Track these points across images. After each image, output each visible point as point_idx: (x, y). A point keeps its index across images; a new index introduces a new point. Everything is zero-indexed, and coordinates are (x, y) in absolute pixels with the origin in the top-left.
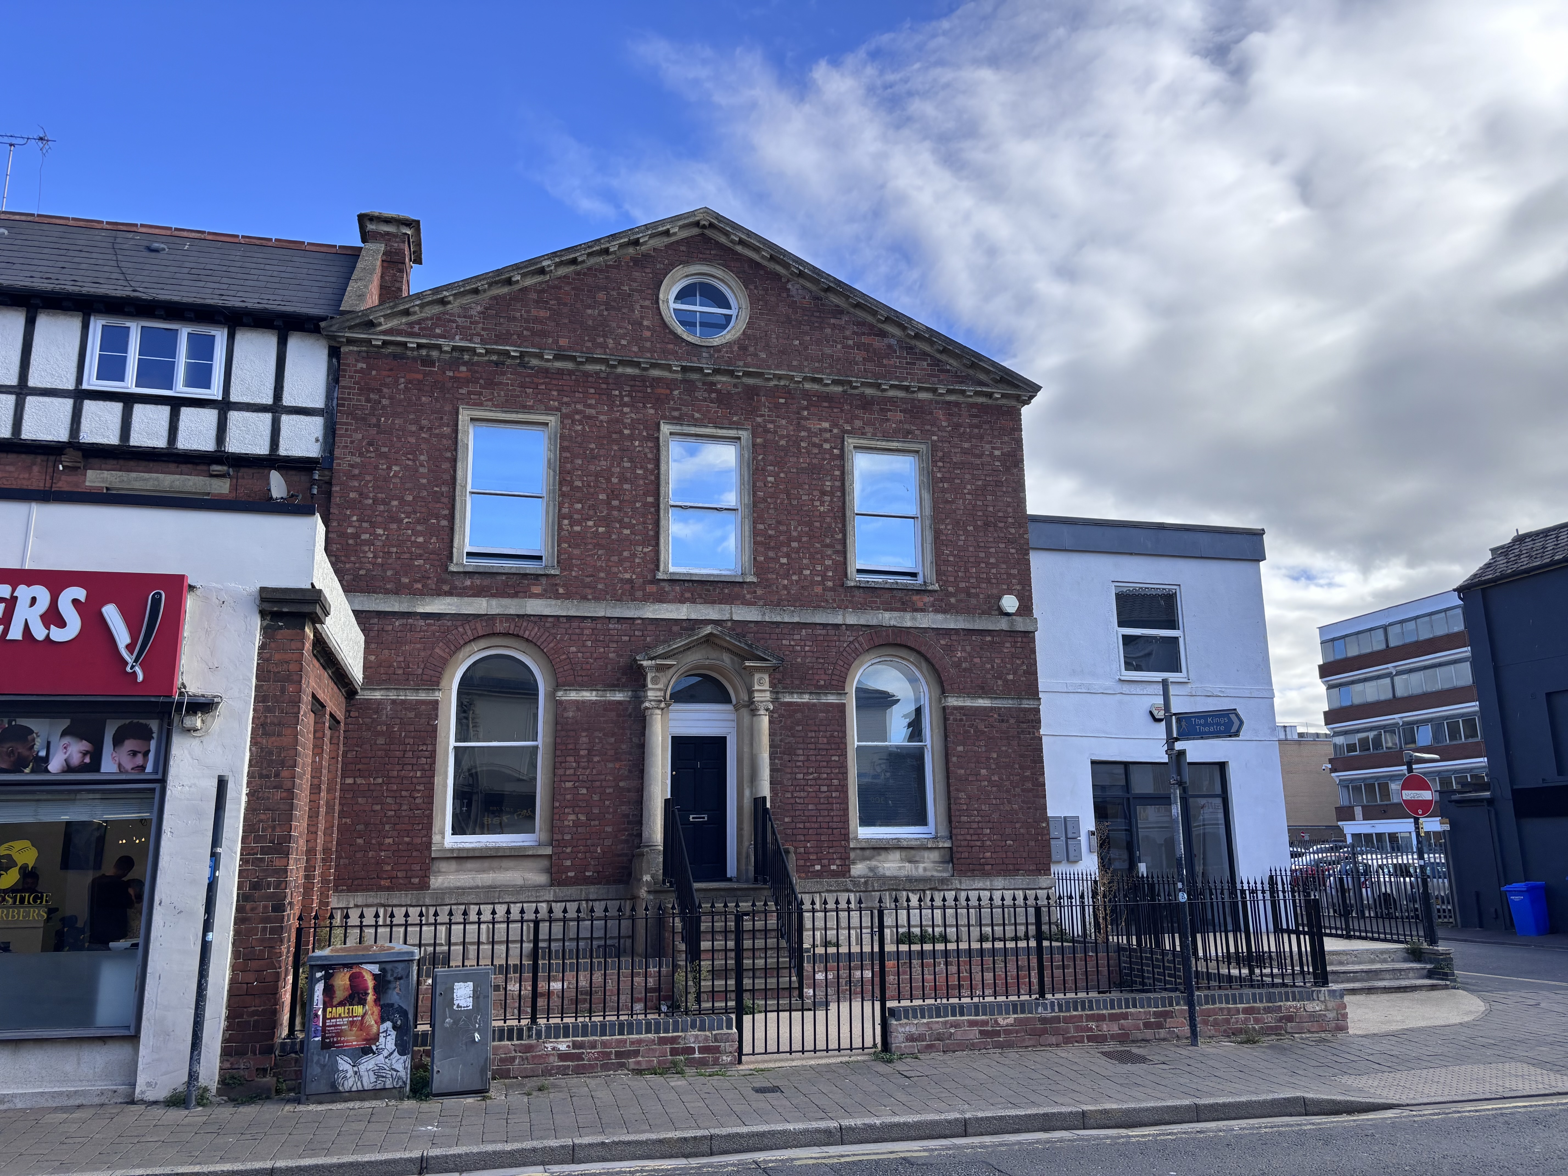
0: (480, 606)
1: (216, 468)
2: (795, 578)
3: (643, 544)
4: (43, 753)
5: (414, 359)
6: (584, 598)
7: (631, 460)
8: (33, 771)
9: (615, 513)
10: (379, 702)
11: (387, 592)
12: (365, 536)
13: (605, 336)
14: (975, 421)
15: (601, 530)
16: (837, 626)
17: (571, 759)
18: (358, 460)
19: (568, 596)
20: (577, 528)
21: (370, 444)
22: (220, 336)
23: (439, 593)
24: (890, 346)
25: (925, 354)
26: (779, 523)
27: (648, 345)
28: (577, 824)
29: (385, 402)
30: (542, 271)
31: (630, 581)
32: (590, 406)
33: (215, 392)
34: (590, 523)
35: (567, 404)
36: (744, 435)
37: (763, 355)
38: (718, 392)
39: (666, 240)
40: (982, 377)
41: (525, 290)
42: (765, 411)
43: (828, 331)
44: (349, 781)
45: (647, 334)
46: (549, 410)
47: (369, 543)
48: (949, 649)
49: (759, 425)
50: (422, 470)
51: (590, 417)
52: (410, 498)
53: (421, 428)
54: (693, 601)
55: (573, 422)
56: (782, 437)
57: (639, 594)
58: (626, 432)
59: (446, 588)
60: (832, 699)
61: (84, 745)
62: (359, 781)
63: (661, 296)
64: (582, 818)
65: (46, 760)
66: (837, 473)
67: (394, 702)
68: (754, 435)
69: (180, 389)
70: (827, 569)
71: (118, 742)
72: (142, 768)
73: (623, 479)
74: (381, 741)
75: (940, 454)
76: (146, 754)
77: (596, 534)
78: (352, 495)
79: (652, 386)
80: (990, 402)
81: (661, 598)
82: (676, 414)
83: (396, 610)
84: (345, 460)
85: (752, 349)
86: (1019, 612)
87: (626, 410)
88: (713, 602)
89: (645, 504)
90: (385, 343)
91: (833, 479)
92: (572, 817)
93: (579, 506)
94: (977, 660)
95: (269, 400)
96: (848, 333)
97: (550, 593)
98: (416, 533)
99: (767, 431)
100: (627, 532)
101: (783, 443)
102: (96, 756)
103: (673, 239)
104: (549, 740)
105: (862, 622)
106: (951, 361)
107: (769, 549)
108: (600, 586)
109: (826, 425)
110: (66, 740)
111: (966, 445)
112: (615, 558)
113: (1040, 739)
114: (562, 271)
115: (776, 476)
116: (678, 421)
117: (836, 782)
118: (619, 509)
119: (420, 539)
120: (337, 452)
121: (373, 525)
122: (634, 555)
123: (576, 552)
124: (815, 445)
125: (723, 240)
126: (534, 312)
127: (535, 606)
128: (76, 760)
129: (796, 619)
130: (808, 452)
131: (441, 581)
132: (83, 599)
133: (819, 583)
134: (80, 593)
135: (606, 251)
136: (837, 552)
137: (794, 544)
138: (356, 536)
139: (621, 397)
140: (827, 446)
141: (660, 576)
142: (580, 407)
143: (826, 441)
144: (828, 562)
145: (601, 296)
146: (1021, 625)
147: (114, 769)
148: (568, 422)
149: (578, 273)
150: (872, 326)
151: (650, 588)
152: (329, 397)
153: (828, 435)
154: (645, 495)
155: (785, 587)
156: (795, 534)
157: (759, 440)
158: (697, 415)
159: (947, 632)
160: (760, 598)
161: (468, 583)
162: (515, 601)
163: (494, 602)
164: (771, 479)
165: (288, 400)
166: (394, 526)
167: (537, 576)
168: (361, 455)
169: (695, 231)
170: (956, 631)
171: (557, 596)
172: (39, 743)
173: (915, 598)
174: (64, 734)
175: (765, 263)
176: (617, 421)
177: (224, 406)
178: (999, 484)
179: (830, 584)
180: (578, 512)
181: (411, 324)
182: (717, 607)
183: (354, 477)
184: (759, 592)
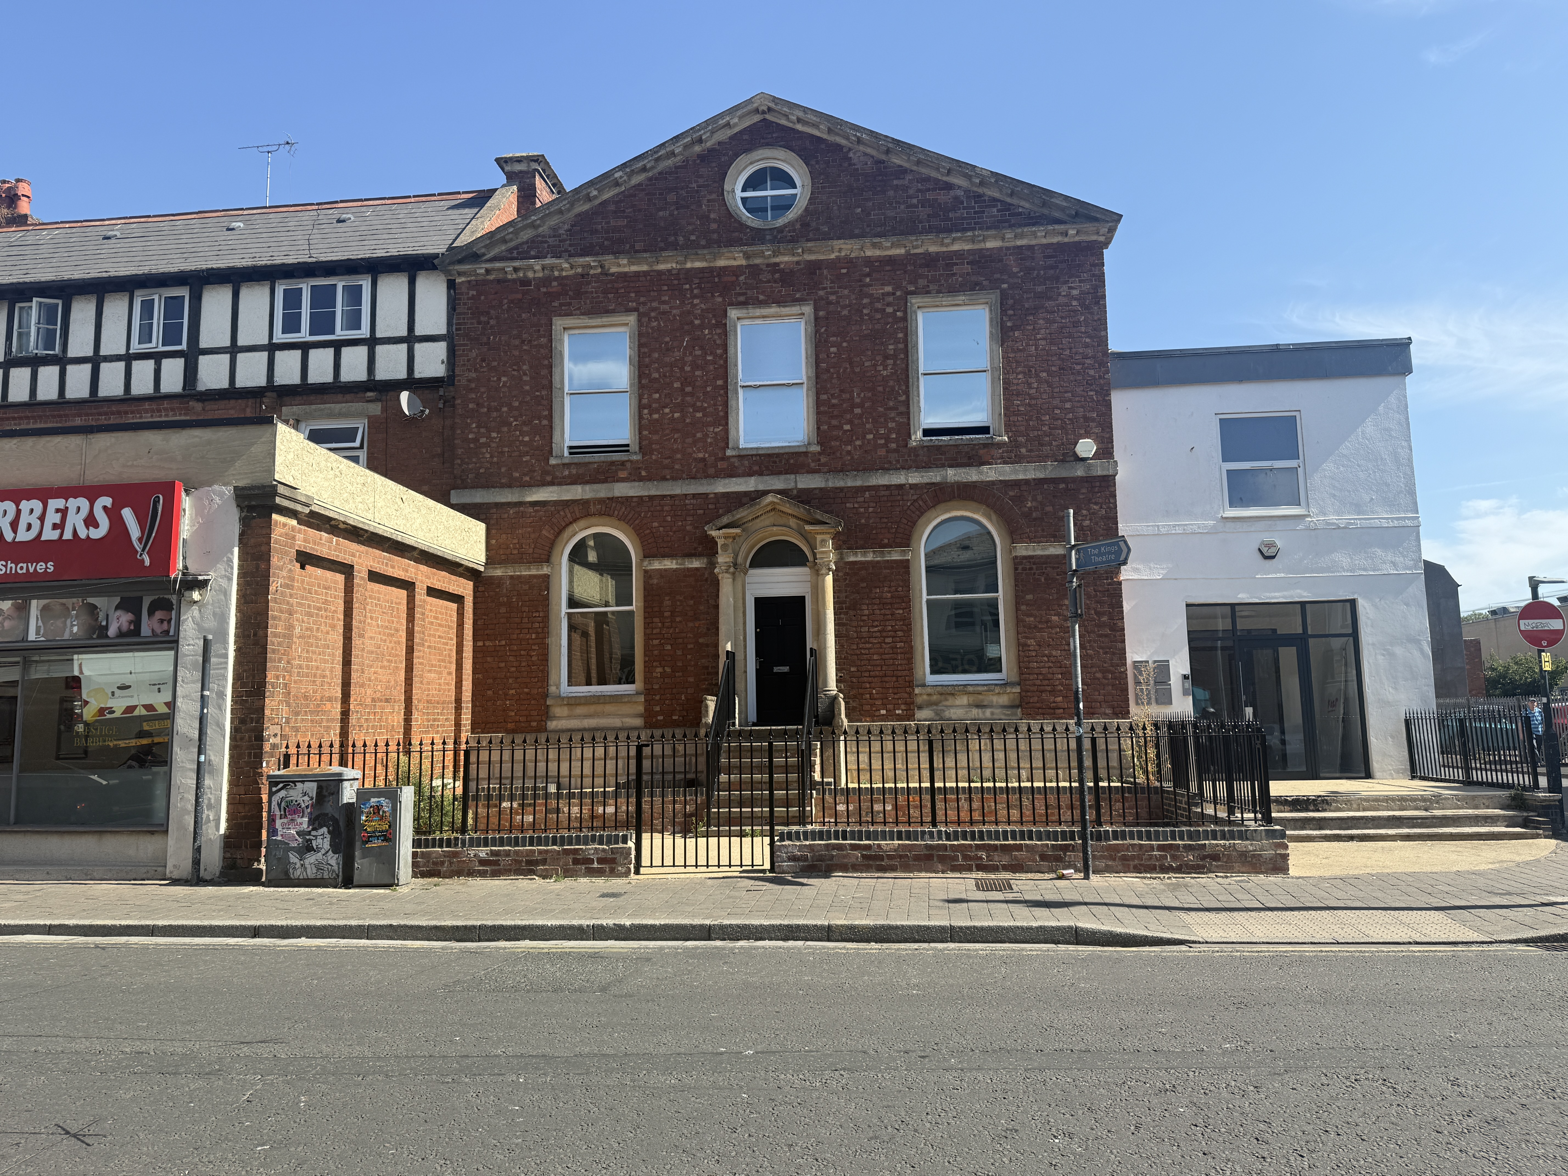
0: (576, 492)
1: (369, 394)
2: (858, 443)
3: (715, 424)
4: (104, 623)
5: (514, 281)
6: (664, 479)
7: (702, 348)
8: (99, 637)
9: (688, 399)
10: (500, 578)
11: (503, 486)
12: (483, 440)
13: (676, 234)
14: (1050, 262)
15: (677, 415)
16: (900, 487)
17: (656, 620)
18: (473, 375)
19: (649, 479)
20: (656, 416)
21: (483, 360)
22: (366, 283)
23: (544, 484)
24: (956, 198)
25: (995, 200)
26: (842, 391)
27: (715, 236)
28: (663, 675)
29: (492, 322)
30: (617, 184)
31: (703, 460)
32: (664, 302)
33: (364, 332)
34: (667, 410)
35: (644, 304)
36: (808, 309)
37: (826, 229)
38: (780, 271)
39: (729, 132)
40: (1057, 214)
41: (604, 203)
42: (827, 284)
43: (891, 193)
44: (480, 644)
45: (714, 226)
46: (629, 311)
47: (486, 445)
48: (1019, 500)
49: (821, 298)
50: (525, 378)
51: (664, 313)
52: (516, 404)
53: (523, 342)
54: (761, 474)
55: (650, 319)
56: (844, 307)
57: (711, 471)
58: (697, 322)
59: (549, 478)
60: (895, 555)
61: (129, 616)
62: (487, 643)
63: (726, 187)
64: (668, 670)
65: (106, 628)
66: (900, 335)
67: (511, 577)
68: (816, 310)
69: (340, 333)
70: (890, 431)
71: (151, 613)
72: (168, 632)
73: (695, 366)
74: (503, 610)
75: (1011, 302)
76: (169, 621)
77: (673, 419)
78: (471, 406)
79: (719, 276)
80: (1066, 240)
81: (731, 473)
82: (742, 299)
83: (509, 500)
84: (464, 377)
85: (814, 224)
86: (1096, 456)
87: (696, 301)
88: (780, 473)
89: (716, 387)
90: (488, 271)
91: (897, 342)
92: (659, 670)
93: (657, 396)
94: (1049, 509)
95: (404, 332)
96: (911, 192)
97: (635, 476)
98: (523, 434)
99: (829, 303)
100: (699, 415)
101: (845, 312)
102: (137, 623)
103: (736, 130)
104: (641, 604)
105: (926, 480)
106: (1023, 203)
107: (832, 417)
108: (677, 467)
109: (889, 289)
110: (119, 613)
111: (1039, 289)
112: (689, 440)
113: (1120, 583)
114: (636, 180)
115: (838, 345)
116: (744, 304)
117: (900, 634)
118: (692, 394)
119: (527, 439)
120: (457, 372)
121: (489, 430)
122: (706, 436)
123: (655, 437)
124: (877, 310)
125: (783, 122)
126: (612, 223)
127: (622, 490)
128: (125, 628)
129: (859, 483)
130: (871, 318)
131: (545, 473)
132: (109, 505)
133: (882, 446)
134: (107, 501)
135: (673, 154)
136: (901, 413)
137: (858, 411)
138: (476, 440)
139: (691, 290)
140: (890, 310)
141: (729, 453)
142: (655, 304)
143: (888, 305)
144: (891, 425)
145: (672, 197)
146: (1099, 469)
147: (150, 633)
148: (645, 320)
149: (650, 179)
150: (937, 181)
151: (721, 465)
152: (449, 324)
153: (891, 299)
154: (716, 378)
155: (849, 453)
156: (858, 400)
157: (821, 313)
158: (761, 297)
159: (1016, 484)
160: (824, 465)
161: (567, 473)
162: (605, 485)
163: (587, 487)
164: (833, 350)
165: (419, 331)
166: (505, 429)
167: (623, 463)
168: (476, 370)
169: (757, 118)
170: (1027, 482)
171: (641, 479)
172: (101, 616)
173: (981, 452)
174: (117, 608)
175: (825, 136)
176: (689, 312)
177: (372, 342)
178: (1076, 324)
179: (893, 446)
180: (657, 401)
181: (510, 250)
182: (782, 477)
183: (471, 390)
184: (823, 459)
